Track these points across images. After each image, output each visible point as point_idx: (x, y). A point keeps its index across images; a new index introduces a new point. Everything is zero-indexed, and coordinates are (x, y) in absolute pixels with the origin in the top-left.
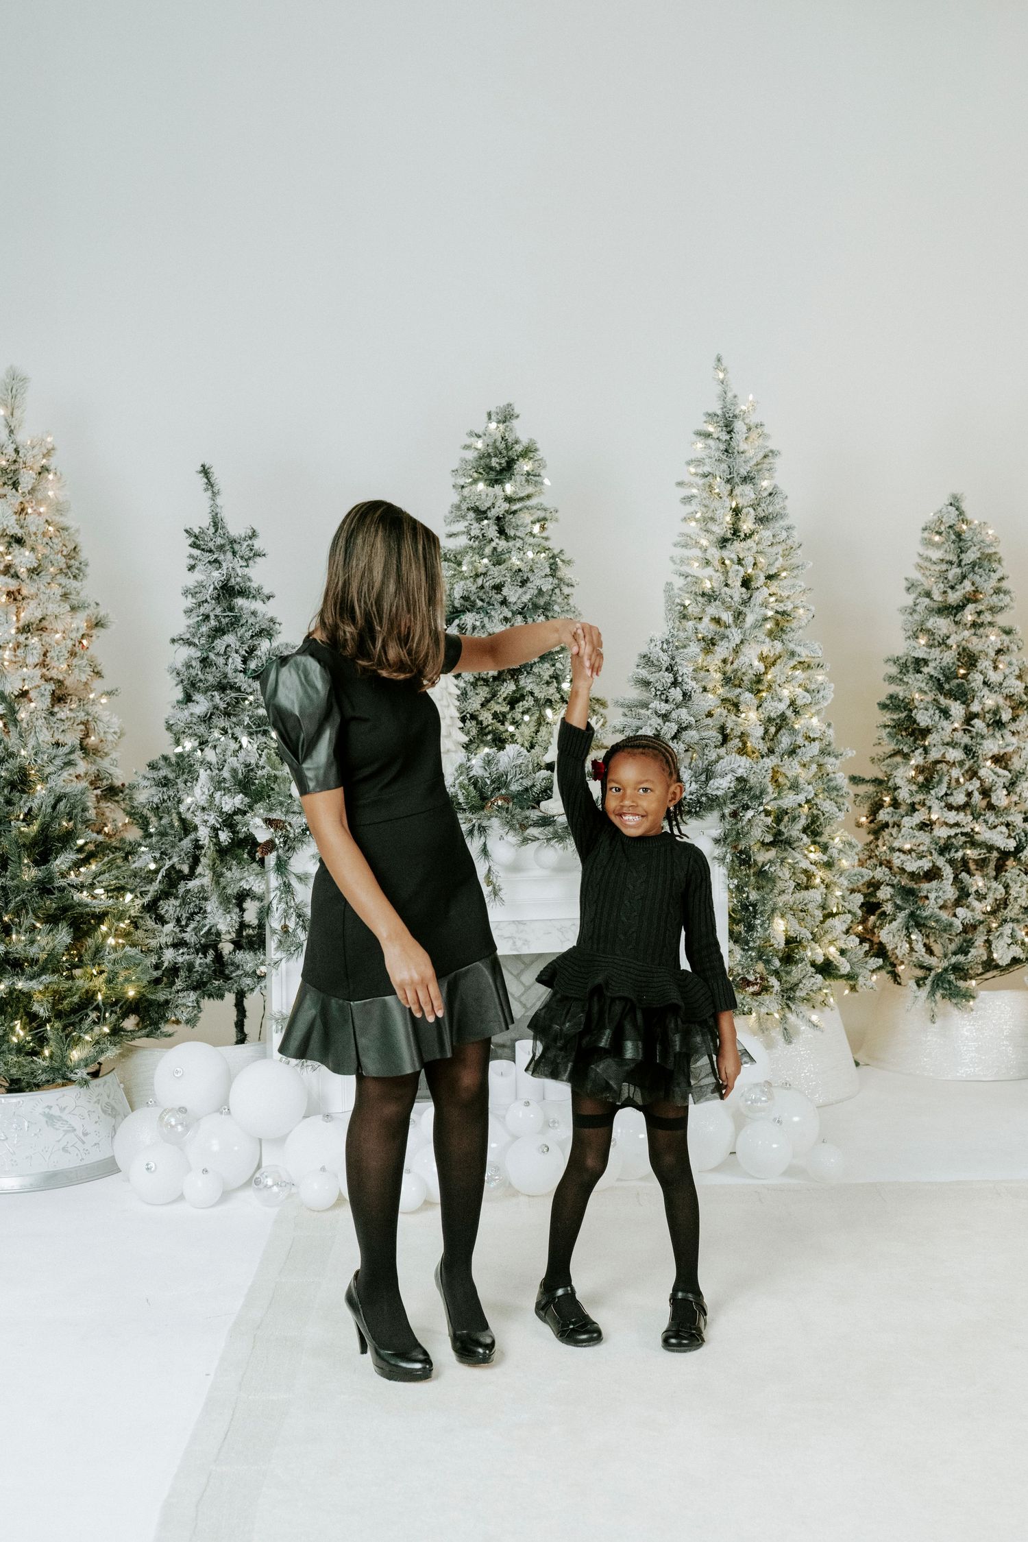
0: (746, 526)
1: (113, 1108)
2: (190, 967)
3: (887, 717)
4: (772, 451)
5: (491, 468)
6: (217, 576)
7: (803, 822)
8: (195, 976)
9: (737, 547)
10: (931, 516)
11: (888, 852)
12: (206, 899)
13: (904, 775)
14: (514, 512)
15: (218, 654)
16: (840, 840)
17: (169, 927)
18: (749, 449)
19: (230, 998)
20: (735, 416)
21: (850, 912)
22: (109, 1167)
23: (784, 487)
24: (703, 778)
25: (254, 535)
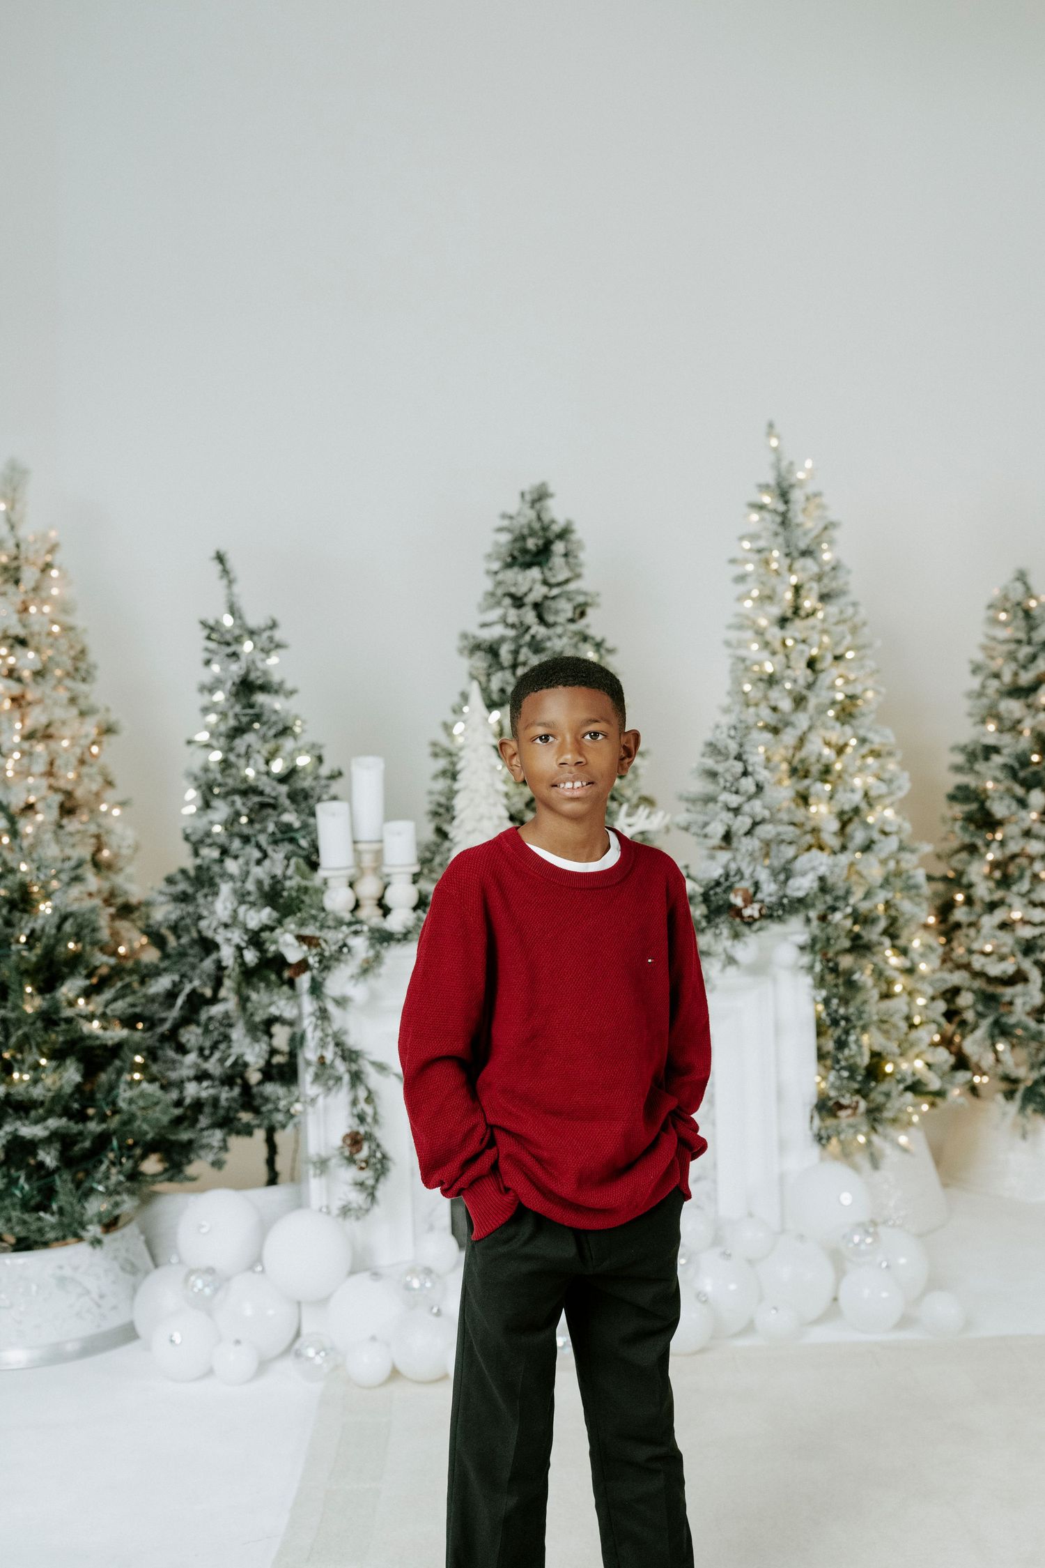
0: (807, 604)
1: (133, 1265)
2: (215, 1101)
3: (959, 810)
4: (832, 524)
5: (529, 551)
6: (236, 669)
7: (882, 924)
8: (221, 1112)
9: (797, 628)
10: (996, 592)
11: (967, 954)
12: (231, 1026)
13: (977, 872)
14: (554, 598)
15: (239, 755)
16: (919, 943)
17: (192, 1058)
18: (807, 523)
19: (260, 1134)
20: (792, 486)
21: (933, 1021)
22: (128, 1334)
23: (847, 562)
24: (782, 877)
25: (274, 625)
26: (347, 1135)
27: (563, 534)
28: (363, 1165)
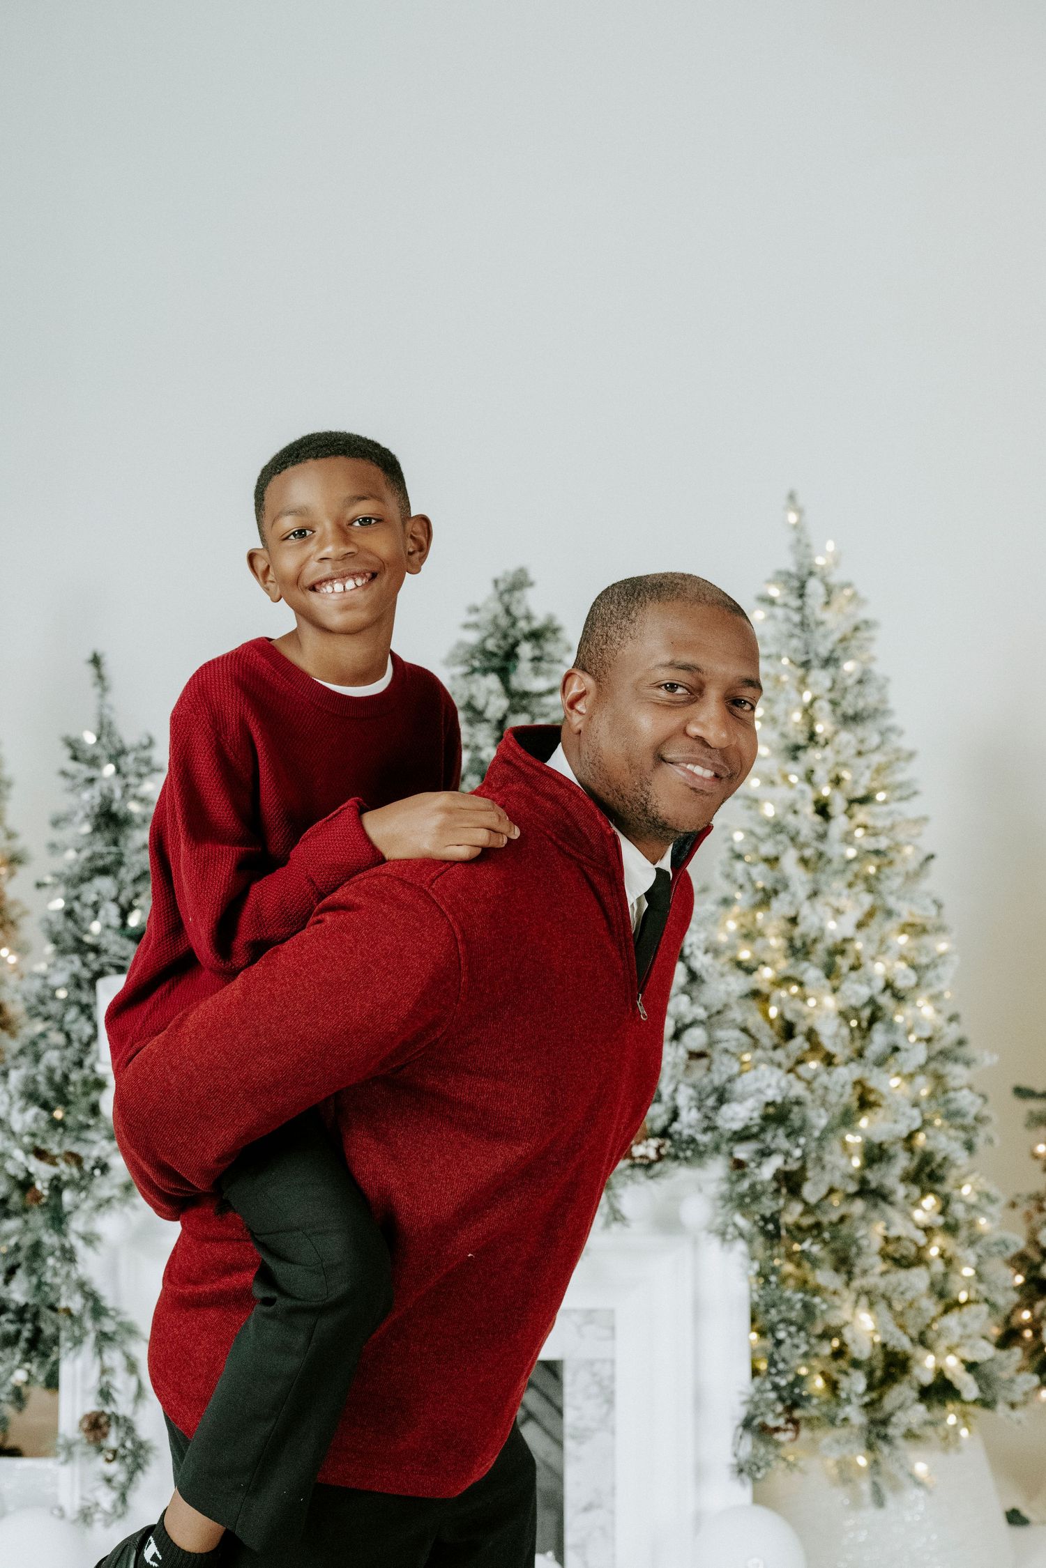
0: (822, 728)
4: (866, 622)
6: (90, 798)
9: (813, 755)
15: (85, 906)
16: (973, 1188)
18: (834, 621)
20: (810, 574)
21: (986, 1301)
23: (882, 671)
24: (711, 1102)
25: (150, 744)
26: (87, 1417)
27: (536, 636)
28: (110, 1456)
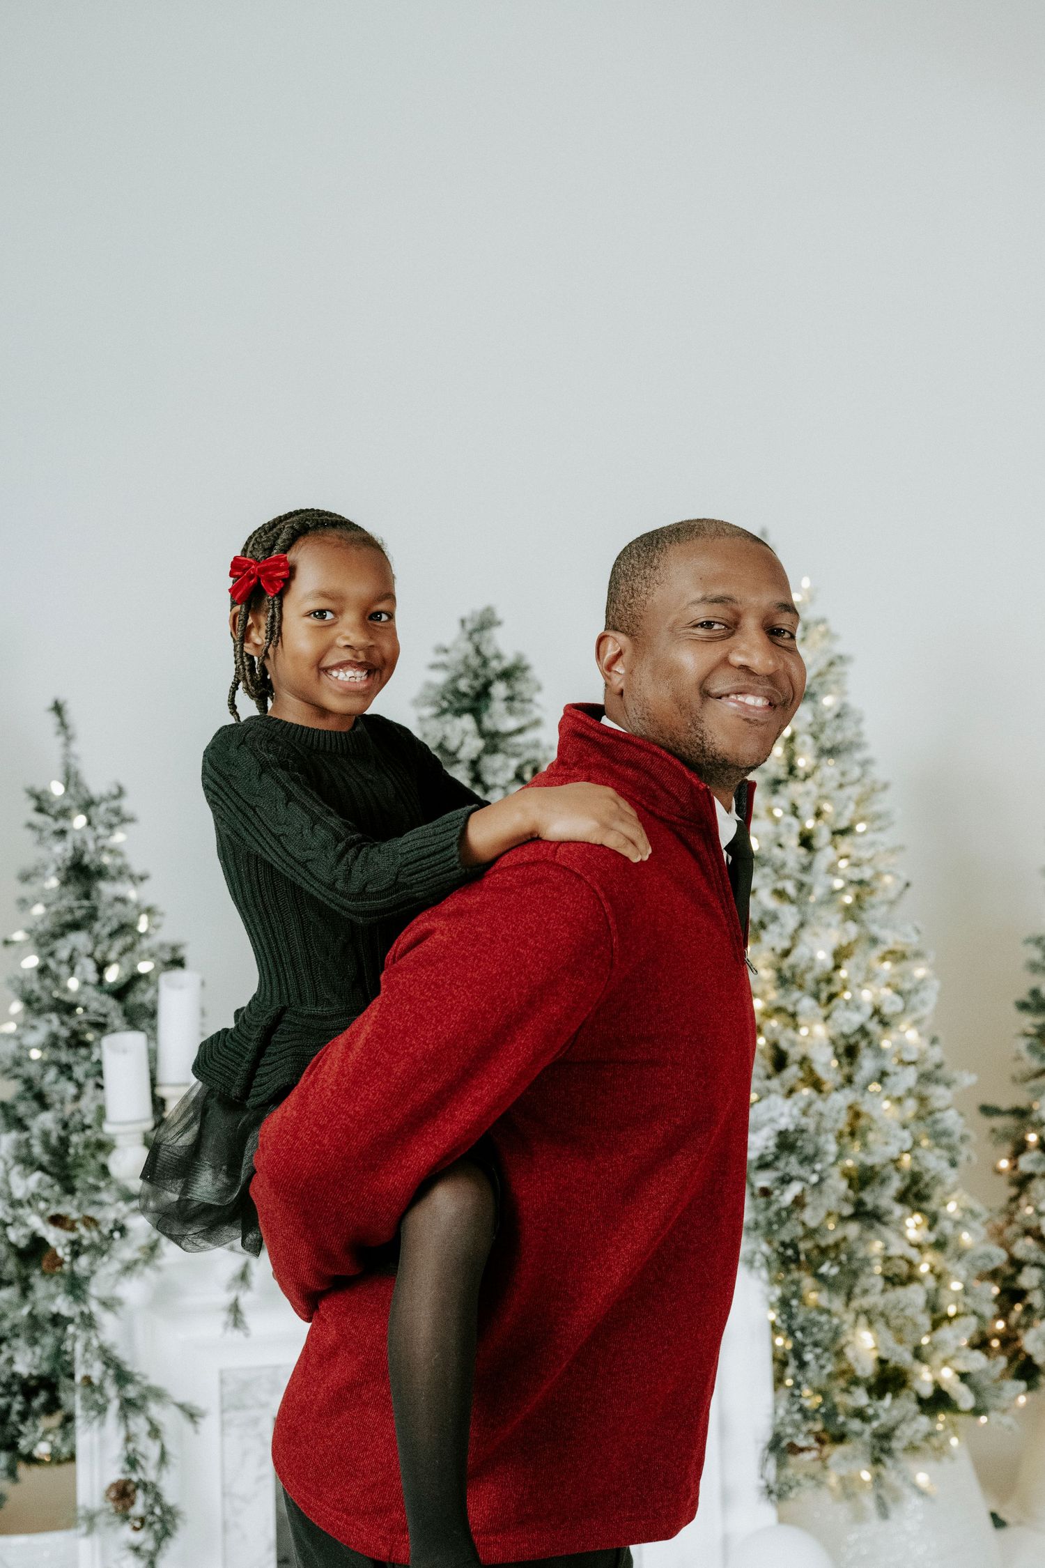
0: (802, 763)
3: (1028, 1022)
4: (841, 657)
5: (465, 695)
7: (898, 1185)
9: (794, 789)
11: (1036, 1216)
14: (494, 753)
15: (61, 961)
16: (958, 1206)
21: (974, 1313)
23: (859, 705)
25: (120, 794)
26: (114, 1485)
28: (138, 1524)
